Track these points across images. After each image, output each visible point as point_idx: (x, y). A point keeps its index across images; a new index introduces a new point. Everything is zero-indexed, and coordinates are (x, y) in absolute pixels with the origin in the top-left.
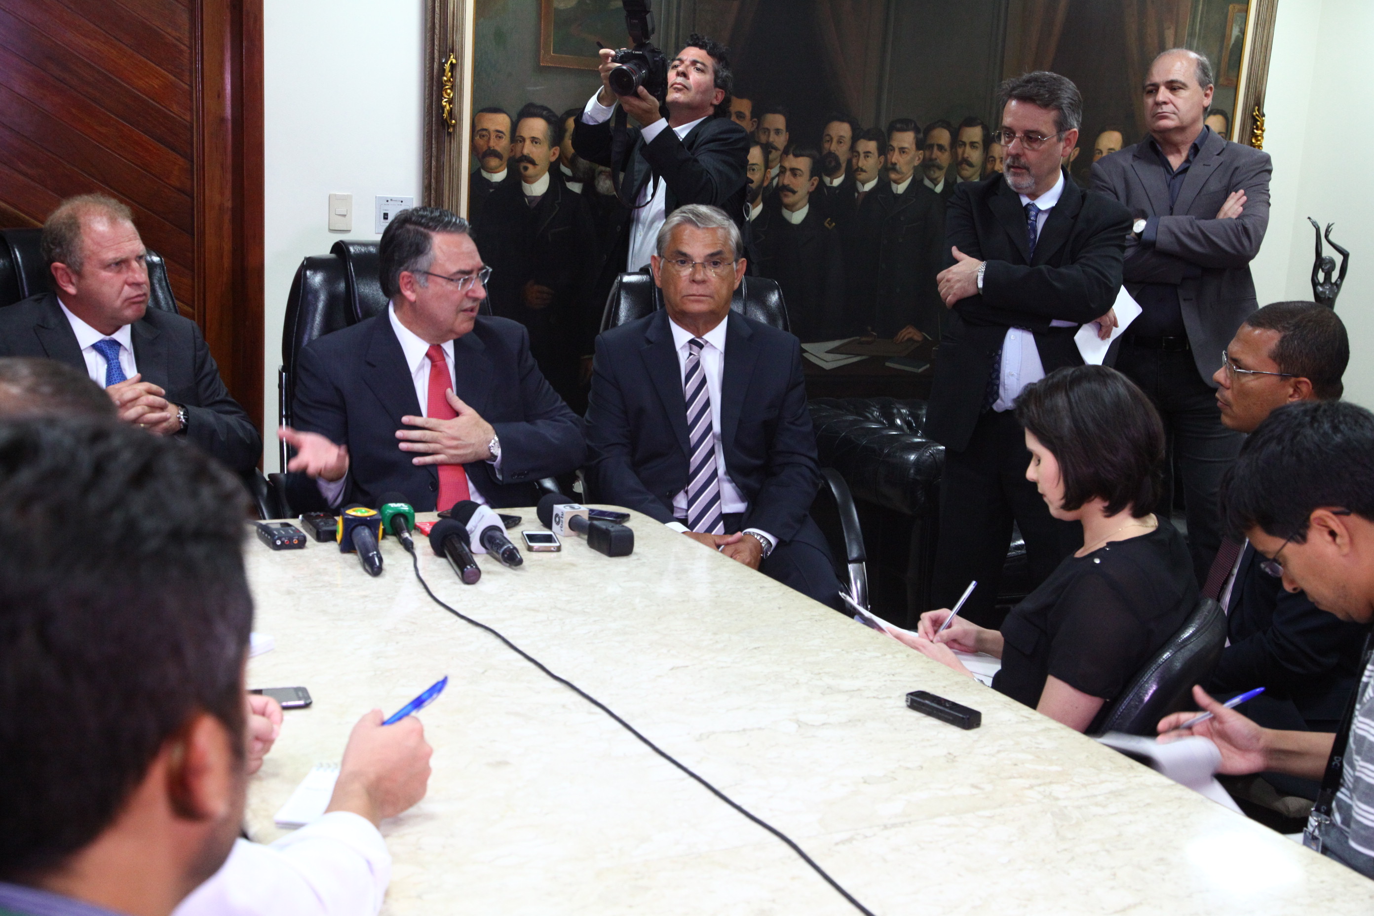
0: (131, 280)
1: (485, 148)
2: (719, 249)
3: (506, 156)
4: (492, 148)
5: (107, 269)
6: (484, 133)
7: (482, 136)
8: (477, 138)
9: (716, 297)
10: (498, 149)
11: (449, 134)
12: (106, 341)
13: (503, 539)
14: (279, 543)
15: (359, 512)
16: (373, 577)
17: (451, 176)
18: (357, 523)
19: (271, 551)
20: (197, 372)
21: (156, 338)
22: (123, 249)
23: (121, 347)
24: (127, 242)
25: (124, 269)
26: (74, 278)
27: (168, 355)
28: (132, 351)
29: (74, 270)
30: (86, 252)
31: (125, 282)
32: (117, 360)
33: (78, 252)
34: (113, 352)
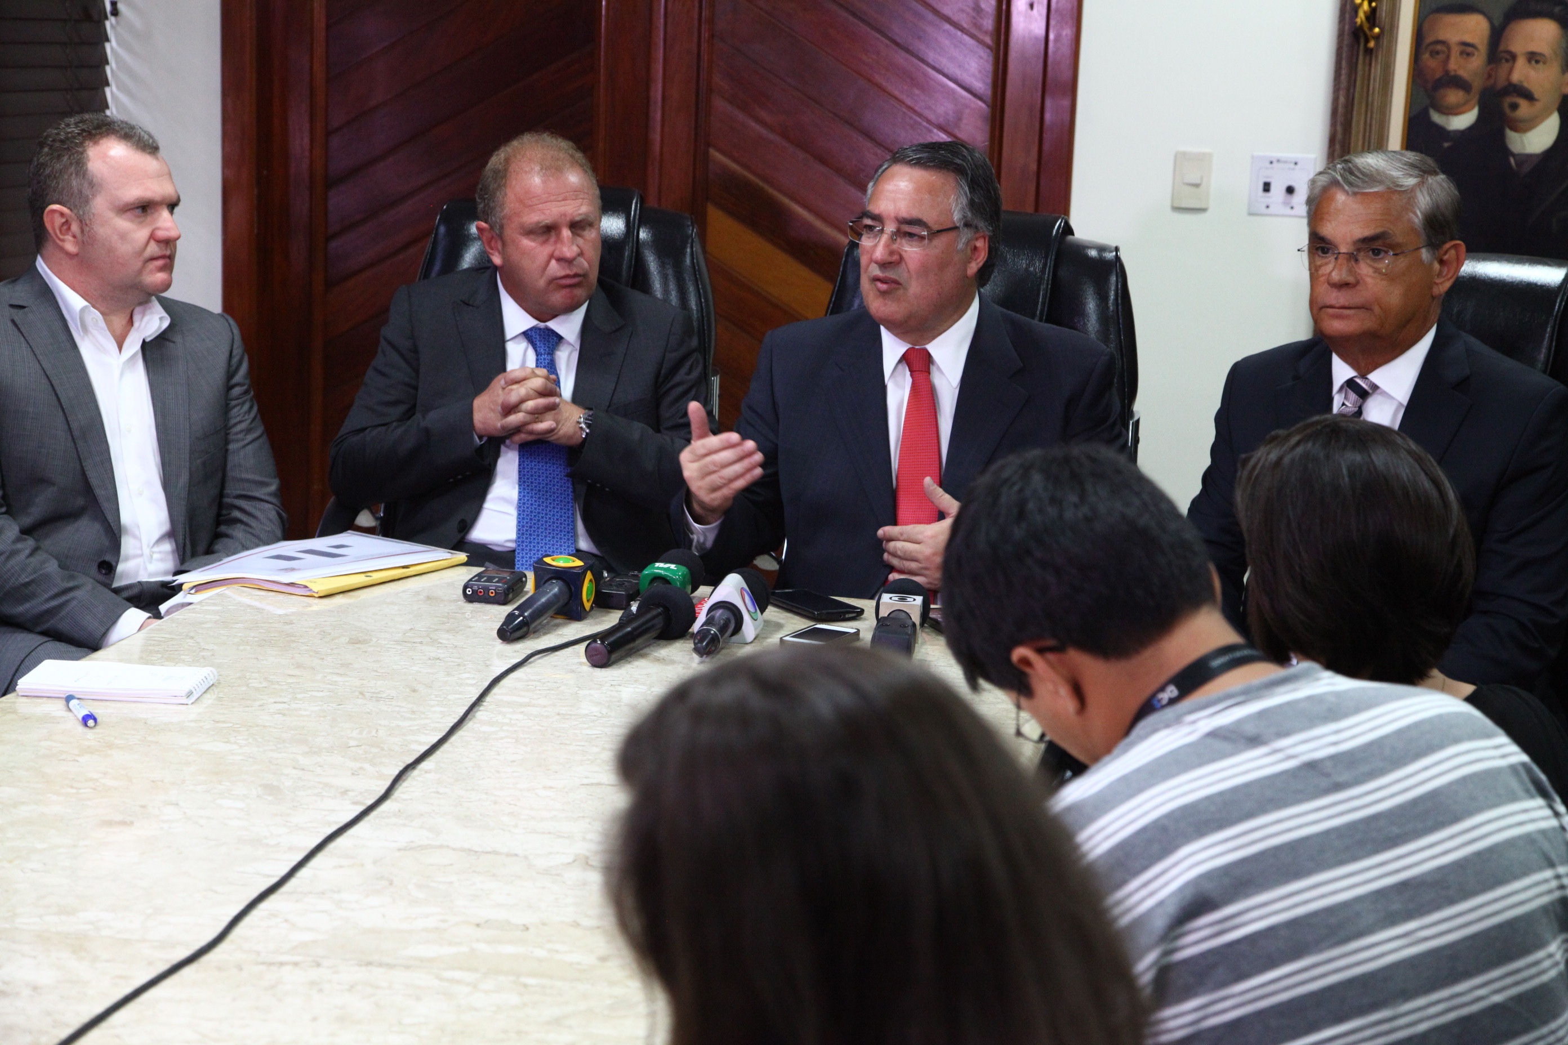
0: (557, 253)
1: (1438, 74)
3: (1477, 84)
4: (1452, 73)
5: (531, 236)
6: (1439, 47)
7: (1434, 53)
8: (1426, 56)
9: (1376, 309)
10: (1463, 73)
11: (1369, 52)
12: (540, 329)
13: (722, 621)
14: (469, 592)
15: (562, 562)
16: (502, 643)
17: (1368, 122)
18: (552, 575)
19: (462, 602)
20: (661, 380)
21: (617, 330)
22: (549, 211)
23: (563, 341)
24: (559, 201)
25: (553, 239)
26: (500, 245)
27: (625, 354)
28: (578, 347)
29: (497, 234)
30: (506, 211)
31: (551, 256)
32: (548, 356)
33: (498, 209)
34: (544, 344)
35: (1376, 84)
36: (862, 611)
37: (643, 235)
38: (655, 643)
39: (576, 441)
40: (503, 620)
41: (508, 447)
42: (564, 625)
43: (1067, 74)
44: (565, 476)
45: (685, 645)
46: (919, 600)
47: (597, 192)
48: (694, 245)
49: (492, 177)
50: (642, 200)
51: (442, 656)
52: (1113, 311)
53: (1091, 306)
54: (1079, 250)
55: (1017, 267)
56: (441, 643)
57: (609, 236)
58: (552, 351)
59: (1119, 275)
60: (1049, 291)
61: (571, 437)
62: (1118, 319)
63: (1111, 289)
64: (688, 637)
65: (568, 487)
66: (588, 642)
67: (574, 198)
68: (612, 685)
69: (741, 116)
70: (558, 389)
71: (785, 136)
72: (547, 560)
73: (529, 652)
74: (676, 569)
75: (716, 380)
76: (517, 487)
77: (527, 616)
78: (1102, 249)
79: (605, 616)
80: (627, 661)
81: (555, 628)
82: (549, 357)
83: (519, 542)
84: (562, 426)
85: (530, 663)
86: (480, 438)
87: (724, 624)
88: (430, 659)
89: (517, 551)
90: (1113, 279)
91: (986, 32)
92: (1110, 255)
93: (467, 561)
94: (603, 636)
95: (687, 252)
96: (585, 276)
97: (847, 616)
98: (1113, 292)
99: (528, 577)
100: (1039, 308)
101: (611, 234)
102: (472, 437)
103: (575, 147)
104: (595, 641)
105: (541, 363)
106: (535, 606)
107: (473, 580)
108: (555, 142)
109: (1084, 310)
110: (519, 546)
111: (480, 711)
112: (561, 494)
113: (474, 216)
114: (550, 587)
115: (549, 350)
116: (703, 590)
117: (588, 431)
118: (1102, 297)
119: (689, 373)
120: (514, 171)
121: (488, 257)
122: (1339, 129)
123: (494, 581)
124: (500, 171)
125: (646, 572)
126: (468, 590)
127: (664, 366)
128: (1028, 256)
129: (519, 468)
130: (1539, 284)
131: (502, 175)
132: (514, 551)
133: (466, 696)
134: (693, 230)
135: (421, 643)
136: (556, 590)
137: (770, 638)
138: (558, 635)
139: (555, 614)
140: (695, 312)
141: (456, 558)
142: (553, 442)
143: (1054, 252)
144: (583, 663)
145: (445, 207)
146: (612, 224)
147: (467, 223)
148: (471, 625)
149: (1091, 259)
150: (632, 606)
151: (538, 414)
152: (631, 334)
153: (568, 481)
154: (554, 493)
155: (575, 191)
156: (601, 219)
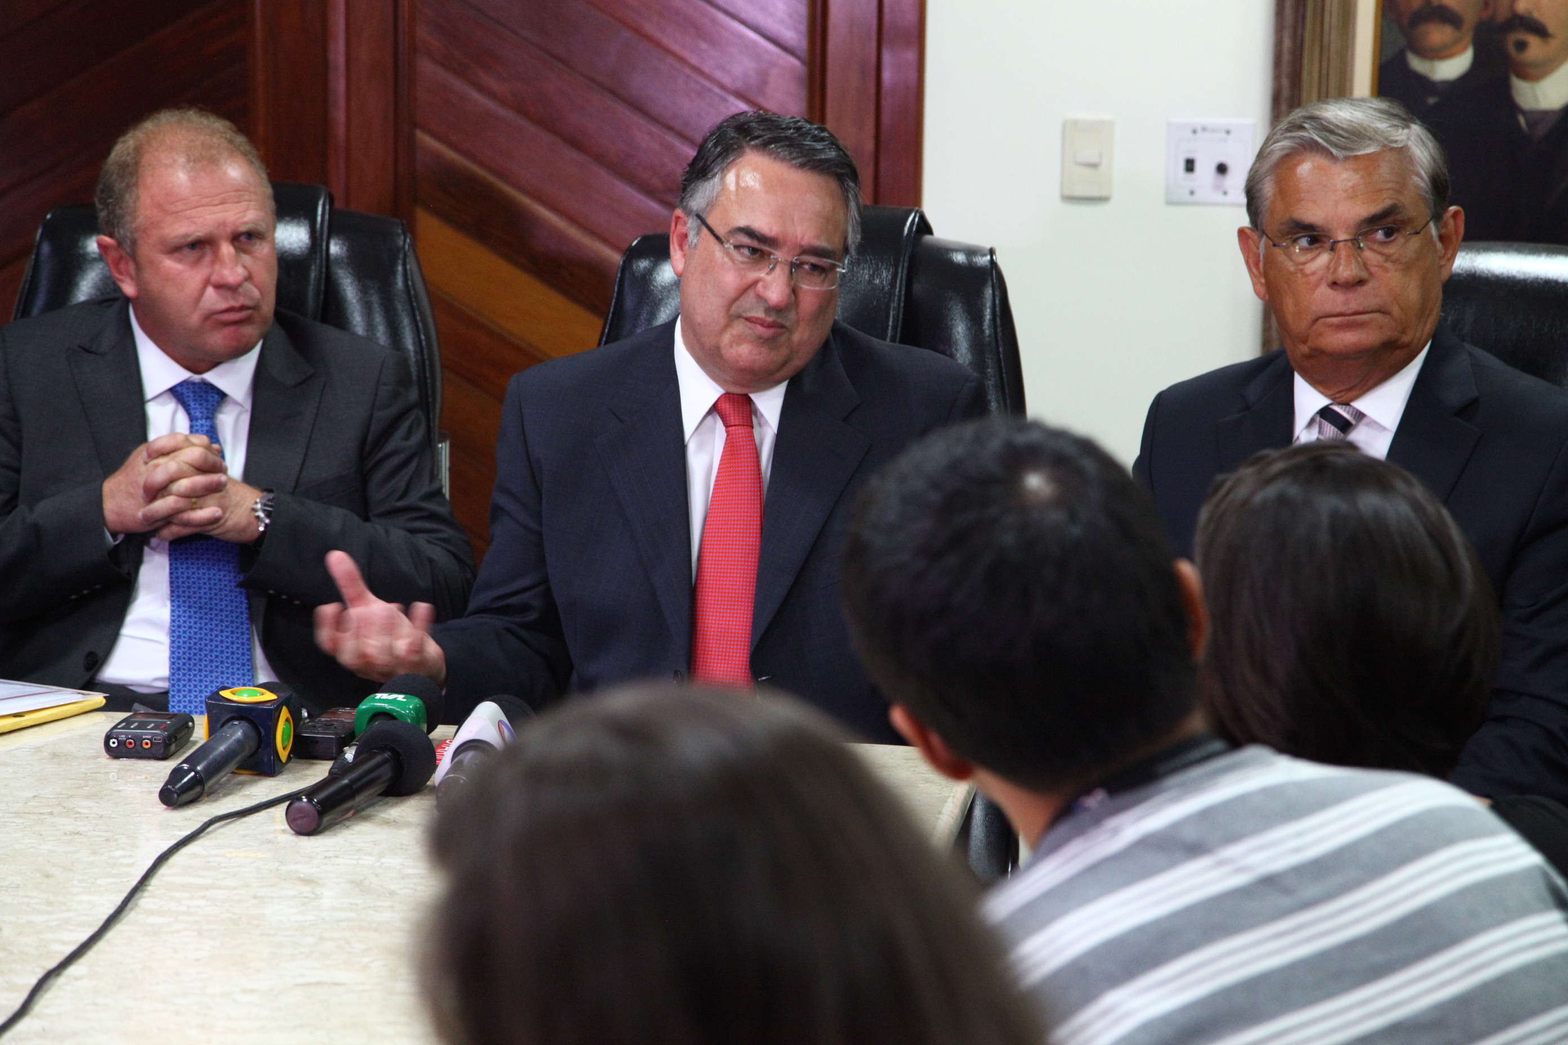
0: (215, 278)
1: (1417, 4)
2: (1388, 203)
3: (1470, 16)
4: (1435, 3)
5: (176, 255)
9: (1396, 311)
12: (194, 384)
13: (474, 766)
14: (113, 744)
15: (245, 695)
16: (166, 809)
17: (1324, 72)
18: (233, 715)
19: (104, 758)
20: (367, 448)
21: (303, 382)
22: (201, 220)
23: (227, 398)
24: (214, 205)
25: (208, 258)
26: (132, 267)
27: (317, 415)
28: (248, 406)
29: (127, 252)
30: (140, 220)
31: (207, 282)
32: (206, 422)
33: (128, 218)
34: (201, 404)
35: (1332, 18)
37: (335, 248)
38: (380, 801)
39: (249, 536)
40: (167, 778)
41: (154, 549)
42: (251, 782)
43: (911, 17)
44: (236, 586)
45: (420, 801)
47: (269, 190)
48: (408, 260)
49: (118, 174)
50: (331, 199)
51: (82, 829)
52: (990, 336)
53: (960, 330)
54: (940, 254)
55: (857, 279)
56: (79, 813)
57: (286, 252)
58: (213, 414)
59: (996, 286)
60: (902, 310)
61: (243, 530)
62: (998, 348)
63: (985, 306)
64: (426, 791)
65: (241, 603)
67: (236, 200)
68: (326, 857)
69: (458, 84)
70: (223, 464)
71: (521, 110)
73: (206, 819)
74: (405, 700)
75: (444, 449)
76: (168, 603)
77: (201, 771)
78: (971, 252)
79: (307, 769)
80: (345, 825)
81: (239, 787)
82: (208, 423)
83: (173, 680)
84: (230, 515)
85: (209, 833)
86: (114, 535)
88: (66, 834)
89: (172, 693)
92: (984, 260)
93: (106, 704)
94: (311, 792)
95: (397, 271)
96: (256, 308)
98: (988, 308)
99: (196, 723)
100: (889, 335)
101: (290, 248)
102: (103, 534)
103: (234, 127)
104: (300, 799)
105: (197, 429)
106: (211, 757)
107: (119, 727)
108: (205, 122)
109: (950, 335)
110: (173, 685)
111: (144, 897)
112: (232, 612)
114: (230, 731)
115: (208, 413)
116: (441, 731)
117: (267, 521)
118: (975, 318)
119: (407, 437)
120: (149, 165)
121: (114, 283)
122: (1285, 82)
123: (149, 727)
124: (128, 166)
125: (363, 706)
126: (112, 741)
127: (373, 428)
128: (871, 263)
129: (171, 578)
130: (1561, 281)
131: (131, 170)
132: (166, 693)
133: (123, 880)
134: (405, 241)
135: (51, 814)
136: (239, 734)
138: (243, 796)
139: (238, 768)
140: (412, 354)
141: (90, 700)
142: (218, 537)
143: (906, 259)
144: (284, 831)
145: (49, 216)
146: (291, 235)
147: (82, 238)
148: (120, 788)
149: (958, 266)
150: (346, 753)
151: (196, 497)
152: (324, 387)
153: (241, 593)
154: (221, 610)
155: (237, 191)
156: (275, 228)
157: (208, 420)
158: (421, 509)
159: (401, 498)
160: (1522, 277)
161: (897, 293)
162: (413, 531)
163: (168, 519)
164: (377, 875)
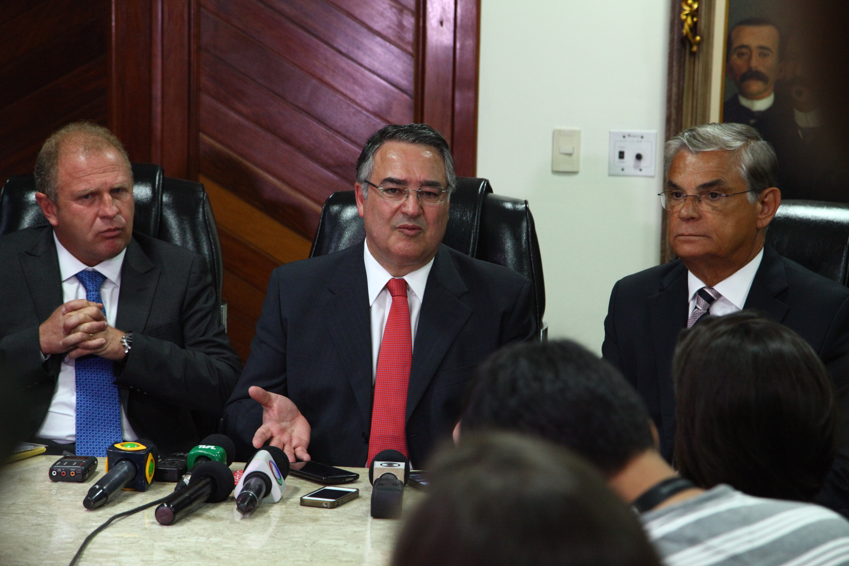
0: (101, 213)
1: (744, 69)
3: (772, 77)
4: (754, 69)
6: (744, 50)
7: (740, 55)
8: (734, 57)
10: (761, 69)
11: (693, 54)
12: (89, 272)
13: (257, 486)
14: (54, 474)
15: (129, 447)
16: (86, 511)
17: (695, 105)
18: (122, 457)
19: (49, 482)
20: (184, 308)
21: (147, 272)
22: (93, 181)
23: (107, 280)
24: (101, 173)
25: (97, 202)
26: (55, 209)
27: (156, 289)
28: (119, 284)
29: (52, 201)
30: (59, 183)
31: (97, 215)
32: (95, 293)
33: (52, 182)
34: (92, 283)
35: (699, 77)
36: (357, 476)
37: (165, 199)
38: (204, 505)
39: (120, 356)
40: (87, 493)
41: (67, 363)
42: (132, 495)
43: (472, 74)
44: (112, 384)
45: (228, 506)
46: (402, 465)
47: (129, 165)
48: (205, 206)
49: (47, 158)
50: (163, 171)
51: (41, 522)
52: (525, 248)
53: (509, 245)
54: (498, 203)
55: (454, 217)
56: (39, 513)
57: (139, 200)
58: (99, 288)
59: (529, 221)
60: (478, 234)
61: (116, 353)
62: (530, 254)
63: (523, 232)
64: (229, 500)
65: (115, 393)
66: (156, 507)
67: (112, 170)
68: (179, 538)
69: (223, 109)
70: (105, 316)
71: (258, 123)
72: (118, 446)
73: (111, 516)
74: (215, 449)
75: (224, 308)
76: (75, 393)
77: (106, 489)
78: (515, 202)
79: (162, 487)
80: (186, 519)
81: (126, 498)
82: (97, 293)
83: (78, 436)
84: (109, 344)
85: (112, 524)
86: (45, 355)
87: (258, 488)
88: (33, 525)
89: (77, 443)
90: (525, 224)
91: (408, 43)
92: (522, 207)
94: (168, 500)
95: (200, 211)
96: (123, 229)
97: (347, 480)
98: (525, 234)
99: (98, 461)
100: (471, 247)
101: (141, 199)
102: (39, 356)
103: (110, 132)
104: (163, 505)
105: (90, 298)
106: (111, 481)
107: (57, 464)
109: (504, 248)
111: (82, 561)
112: (110, 398)
113: (32, 188)
114: (121, 467)
115: (96, 288)
116: (235, 466)
117: (130, 348)
118: (517, 239)
119: (206, 302)
120: (64, 153)
121: (44, 217)
122: (674, 111)
123: (73, 464)
124: (52, 153)
125: (192, 453)
126: (53, 472)
127: (187, 297)
128: (461, 208)
129: (76, 379)
130: (835, 221)
131: (54, 156)
133: (68, 551)
134: (204, 195)
135: (23, 513)
136: (126, 468)
137: (291, 498)
138: (129, 503)
139: (125, 487)
140: (207, 256)
141: (37, 449)
142: (103, 355)
143: (480, 206)
144: (153, 523)
145: (8, 181)
146: (142, 192)
147: (27, 193)
148: (60, 499)
149: (508, 210)
150: (184, 479)
151: (92, 333)
152: (160, 273)
153: (115, 387)
154: (104, 397)
155: (112, 165)
156: (133, 187)
157: (96, 292)
158: (213, 341)
159: (203, 335)
160: (814, 219)
161: (475, 225)
162: (209, 354)
163: (75, 345)
164: (208, 548)
